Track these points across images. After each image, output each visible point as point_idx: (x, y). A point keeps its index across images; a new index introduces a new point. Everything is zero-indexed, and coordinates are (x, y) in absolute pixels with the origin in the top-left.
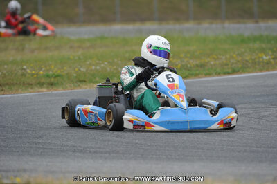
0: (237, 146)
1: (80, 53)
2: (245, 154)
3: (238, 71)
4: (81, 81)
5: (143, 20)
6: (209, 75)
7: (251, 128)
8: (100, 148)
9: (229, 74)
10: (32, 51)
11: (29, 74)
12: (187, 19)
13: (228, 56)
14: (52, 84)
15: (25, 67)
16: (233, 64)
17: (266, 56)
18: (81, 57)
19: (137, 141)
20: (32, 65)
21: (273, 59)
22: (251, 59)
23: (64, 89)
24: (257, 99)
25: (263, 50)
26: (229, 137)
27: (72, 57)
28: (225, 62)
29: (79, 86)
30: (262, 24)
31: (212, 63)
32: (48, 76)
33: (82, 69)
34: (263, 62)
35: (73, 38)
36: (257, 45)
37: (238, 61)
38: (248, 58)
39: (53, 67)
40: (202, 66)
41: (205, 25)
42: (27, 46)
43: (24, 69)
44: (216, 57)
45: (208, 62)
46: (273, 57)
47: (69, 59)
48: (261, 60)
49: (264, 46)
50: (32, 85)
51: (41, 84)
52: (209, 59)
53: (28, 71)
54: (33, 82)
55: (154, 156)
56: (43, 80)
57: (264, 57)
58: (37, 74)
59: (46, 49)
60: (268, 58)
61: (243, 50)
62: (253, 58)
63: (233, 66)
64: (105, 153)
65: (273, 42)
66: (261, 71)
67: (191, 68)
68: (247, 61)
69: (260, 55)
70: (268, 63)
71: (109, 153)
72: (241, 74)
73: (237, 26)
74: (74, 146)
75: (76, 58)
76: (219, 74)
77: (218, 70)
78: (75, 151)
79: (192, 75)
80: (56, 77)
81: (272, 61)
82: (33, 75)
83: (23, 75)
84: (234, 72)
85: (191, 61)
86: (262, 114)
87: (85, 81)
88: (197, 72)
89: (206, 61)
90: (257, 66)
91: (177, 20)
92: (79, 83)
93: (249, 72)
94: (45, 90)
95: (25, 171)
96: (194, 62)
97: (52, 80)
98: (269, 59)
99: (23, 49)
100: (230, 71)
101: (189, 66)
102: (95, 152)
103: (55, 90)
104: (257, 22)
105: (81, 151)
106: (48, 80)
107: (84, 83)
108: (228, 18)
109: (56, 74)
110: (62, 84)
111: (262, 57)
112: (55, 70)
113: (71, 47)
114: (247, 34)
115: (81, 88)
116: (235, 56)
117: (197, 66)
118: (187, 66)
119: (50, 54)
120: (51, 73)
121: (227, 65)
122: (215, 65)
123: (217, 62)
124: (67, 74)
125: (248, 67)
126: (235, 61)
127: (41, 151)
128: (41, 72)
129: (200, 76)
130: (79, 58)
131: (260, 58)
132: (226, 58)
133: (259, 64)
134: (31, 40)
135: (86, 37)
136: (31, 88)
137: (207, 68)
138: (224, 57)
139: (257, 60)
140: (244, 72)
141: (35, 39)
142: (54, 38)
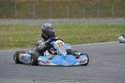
0: (106, 75)
1: (34, 32)
2: (109, 78)
3: (106, 41)
5: (62, 17)
6: (92, 42)
7: (112, 67)
8: (43, 75)
9: (101, 42)
10: (12, 31)
11: (11, 41)
12: (82, 17)
13: (101, 34)
14: (21, 46)
15: (9, 38)
16: (103, 37)
17: (118, 34)
18: (35, 34)
19: (60, 72)
20: (12, 37)
22: (111, 35)
23: (27, 48)
25: (117, 32)
26: (102, 71)
27: (30, 34)
28: (99, 37)
30: (116, 20)
32: (20, 42)
33: (35, 39)
35: (31, 25)
36: (114, 29)
37: (106, 36)
38: (110, 35)
39: (22, 38)
40: (89, 38)
41: (91, 20)
42: (10, 28)
43: (9, 39)
44: (95, 34)
45: (92, 37)
46: (121, 34)
47: (29, 34)
48: (116, 36)
49: (117, 29)
50: (12, 46)
51: (16, 46)
52: (92, 35)
53: (11, 40)
54: (13, 45)
56: (17, 44)
58: (15, 41)
59: (19, 30)
61: (107, 31)
62: (112, 35)
63: (103, 39)
65: (121, 28)
66: (116, 41)
67: (84, 39)
68: (109, 36)
69: (115, 34)
72: (107, 42)
73: (105, 20)
74: (32, 74)
75: (32, 34)
76: (97, 42)
77: (96, 40)
78: (32, 77)
79: (85, 42)
80: (23, 42)
82: (13, 42)
83: (8, 42)
84: (104, 41)
85: (84, 36)
86: (116, 60)
88: (87, 41)
89: (91, 36)
90: (114, 39)
91: (77, 17)
93: (110, 42)
94: (18, 48)
96: (85, 37)
97: (22, 44)
99: (8, 30)
100: (102, 41)
103: (23, 49)
104: (114, 19)
105: (35, 77)
106: (19, 44)
108: (100, 17)
110: (26, 46)
111: (116, 35)
112: (23, 39)
113: (30, 29)
114: (109, 24)
116: (104, 34)
117: (87, 38)
118: (82, 38)
119: (20, 32)
121: (100, 38)
122: (95, 38)
123: (96, 37)
124: (28, 41)
125: (110, 39)
126: (104, 36)
127: (17, 76)
128: (17, 41)
129: (88, 43)
130: (34, 34)
131: (115, 35)
132: (100, 35)
133: (115, 38)
134: (11, 26)
135: (37, 25)
136: (12, 48)
137: (91, 39)
138: (99, 34)
139: (114, 36)
140: (108, 41)
141: (13, 25)
142: (22, 25)
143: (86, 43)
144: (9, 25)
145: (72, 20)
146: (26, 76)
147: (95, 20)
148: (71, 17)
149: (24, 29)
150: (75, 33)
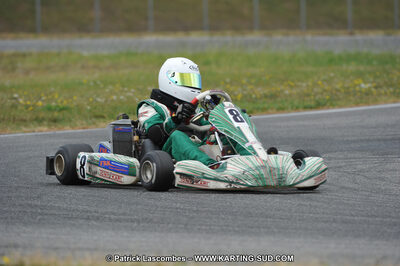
0: (323, 213)
1: (97, 75)
2: (334, 225)
3: (325, 105)
4: (97, 117)
5: (187, 29)
6: (281, 109)
7: (343, 188)
8: (124, 214)
9: (311, 108)
10: (27, 72)
11: (22, 105)
12: (251, 29)
13: (310, 83)
14: (55, 121)
15: (16, 96)
16: (316, 94)
17: (365, 83)
18: (98, 82)
19: (178, 205)
20: (26, 93)
21: (376, 88)
22: (343, 87)
23: (73, 128)
24: (352, 145)
25: (360, 75)
26: (311, 200)
27: (85, 81)
28: (306, 91)
29: (94, 123)
30: (359, 37)
31: (287, 92)
32: (50, 109)
33: (99, 100)
34: (360, 92)
35: (85, 53)
36: (352, 67)
37: (325, 91)
38: (338, 86)
39: (56, 96)
40: (273, 96)
41: (278, 37)
42: (19, 65)
43: (15, 98)
44: (292, 84)
45: (282, 91)
46: (375, 84)
47: (81, 84)
48: (357, 88)
49: (362, 68)
50: (25, 121)
51: (39, 121)
52: (282, 87)
53: (21, 101)
54: (28, 116)
55: (204, 227)
56: (42, 115)
57: (363, 85)
58: (34, 106)
59: (48, 69)
60: (368, 86)
61: (332, 75)
62: (346, 85)
63: (317, 98)
64: (132, 221)
65: (375, 63)
66: (357, 104)
67: (256, 98)
68: (338, 90)
69: (356, 82)
70: (368, 93)
71: (139, 222)
72: (328, 108)
73: (323, 39)
74: (87, 212)
75: (92, 84)
76: (297, 109)
77: (296, 103)
78: (88, 219)
79: (258, 109)
80: (61, 110)
81: (373, 90)
82: (27, 107)
83: (14, 106)
84: (319, 105)
85: (257, 90)
86: (359, 166)
87: (103, 117)
88: (266, 106)
89: (279, 89)
90: (352, 98)
91: (236, 29)
92: (94, 119)
93: (340, 107)
94: (45, 128)
95: (16, 246)
96: (260, 91)
97: (56, 114)
98: (370, 88)
99: (14, 69)
100: (313, 104)
101: (254, 96)
102: (117, 220)
103: (60, 129)
104: (351, 34)
105: (98, 218)
106: (50, 115)
107: (102, 120)
108: (309, 27)
109: (61, 106)
110: (70, 121)
111: (359, 85)
112: (59, 100)
113: (83, 67)
114: (338, 51)
115: (97, 126)
116: (320, 82)
117: (266, 96)
118: (251, 96)
119: (52, 76)
120: (54, 104)
121: (308, 95)
122: (290, 95)
123: (294, 91)
124: (77, 106)
125: (339, 99)
126: (320, 90)
127: (39, 217)
128: (40, 103)
129: (270, 111)
130: (95, 82)
131: (356, 85)
132: (308, 86)
133: (355, 95)
134: (24, 55)
135: (105, 53)
136: (26, 126)
137: (279, 99)
138: (304, 84)
139: (351, 89)
140: (333, 106)
141: (30, 54)
142: (59, 55)
143: (264, 110)
144: (15, 55)
145: (218, 38)
146: (69, 218)
147: (291, 38)
148: (214, 28)
149: (65, 68)
150: (228, 80)
